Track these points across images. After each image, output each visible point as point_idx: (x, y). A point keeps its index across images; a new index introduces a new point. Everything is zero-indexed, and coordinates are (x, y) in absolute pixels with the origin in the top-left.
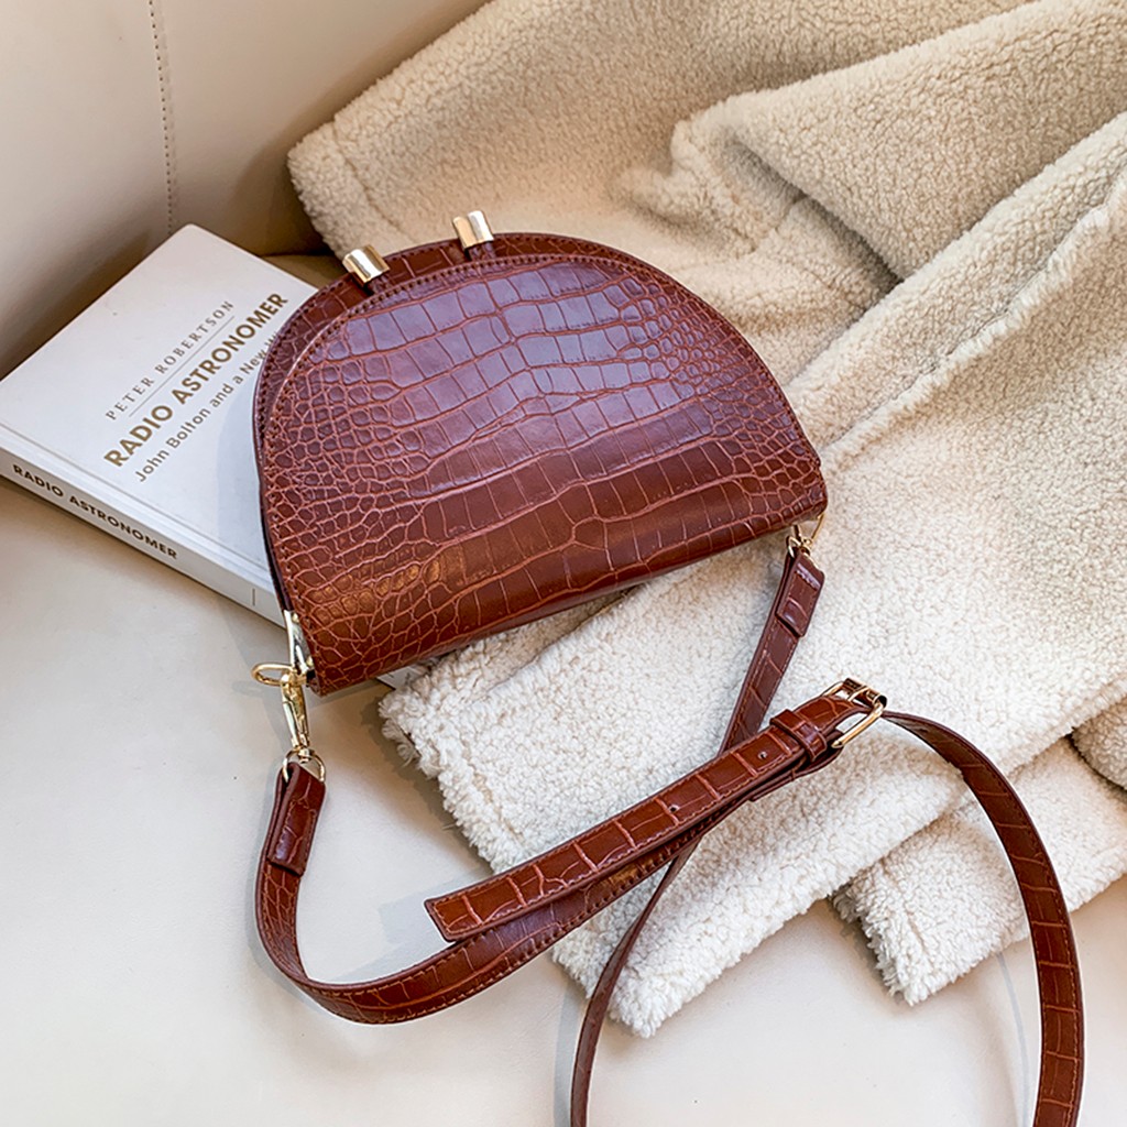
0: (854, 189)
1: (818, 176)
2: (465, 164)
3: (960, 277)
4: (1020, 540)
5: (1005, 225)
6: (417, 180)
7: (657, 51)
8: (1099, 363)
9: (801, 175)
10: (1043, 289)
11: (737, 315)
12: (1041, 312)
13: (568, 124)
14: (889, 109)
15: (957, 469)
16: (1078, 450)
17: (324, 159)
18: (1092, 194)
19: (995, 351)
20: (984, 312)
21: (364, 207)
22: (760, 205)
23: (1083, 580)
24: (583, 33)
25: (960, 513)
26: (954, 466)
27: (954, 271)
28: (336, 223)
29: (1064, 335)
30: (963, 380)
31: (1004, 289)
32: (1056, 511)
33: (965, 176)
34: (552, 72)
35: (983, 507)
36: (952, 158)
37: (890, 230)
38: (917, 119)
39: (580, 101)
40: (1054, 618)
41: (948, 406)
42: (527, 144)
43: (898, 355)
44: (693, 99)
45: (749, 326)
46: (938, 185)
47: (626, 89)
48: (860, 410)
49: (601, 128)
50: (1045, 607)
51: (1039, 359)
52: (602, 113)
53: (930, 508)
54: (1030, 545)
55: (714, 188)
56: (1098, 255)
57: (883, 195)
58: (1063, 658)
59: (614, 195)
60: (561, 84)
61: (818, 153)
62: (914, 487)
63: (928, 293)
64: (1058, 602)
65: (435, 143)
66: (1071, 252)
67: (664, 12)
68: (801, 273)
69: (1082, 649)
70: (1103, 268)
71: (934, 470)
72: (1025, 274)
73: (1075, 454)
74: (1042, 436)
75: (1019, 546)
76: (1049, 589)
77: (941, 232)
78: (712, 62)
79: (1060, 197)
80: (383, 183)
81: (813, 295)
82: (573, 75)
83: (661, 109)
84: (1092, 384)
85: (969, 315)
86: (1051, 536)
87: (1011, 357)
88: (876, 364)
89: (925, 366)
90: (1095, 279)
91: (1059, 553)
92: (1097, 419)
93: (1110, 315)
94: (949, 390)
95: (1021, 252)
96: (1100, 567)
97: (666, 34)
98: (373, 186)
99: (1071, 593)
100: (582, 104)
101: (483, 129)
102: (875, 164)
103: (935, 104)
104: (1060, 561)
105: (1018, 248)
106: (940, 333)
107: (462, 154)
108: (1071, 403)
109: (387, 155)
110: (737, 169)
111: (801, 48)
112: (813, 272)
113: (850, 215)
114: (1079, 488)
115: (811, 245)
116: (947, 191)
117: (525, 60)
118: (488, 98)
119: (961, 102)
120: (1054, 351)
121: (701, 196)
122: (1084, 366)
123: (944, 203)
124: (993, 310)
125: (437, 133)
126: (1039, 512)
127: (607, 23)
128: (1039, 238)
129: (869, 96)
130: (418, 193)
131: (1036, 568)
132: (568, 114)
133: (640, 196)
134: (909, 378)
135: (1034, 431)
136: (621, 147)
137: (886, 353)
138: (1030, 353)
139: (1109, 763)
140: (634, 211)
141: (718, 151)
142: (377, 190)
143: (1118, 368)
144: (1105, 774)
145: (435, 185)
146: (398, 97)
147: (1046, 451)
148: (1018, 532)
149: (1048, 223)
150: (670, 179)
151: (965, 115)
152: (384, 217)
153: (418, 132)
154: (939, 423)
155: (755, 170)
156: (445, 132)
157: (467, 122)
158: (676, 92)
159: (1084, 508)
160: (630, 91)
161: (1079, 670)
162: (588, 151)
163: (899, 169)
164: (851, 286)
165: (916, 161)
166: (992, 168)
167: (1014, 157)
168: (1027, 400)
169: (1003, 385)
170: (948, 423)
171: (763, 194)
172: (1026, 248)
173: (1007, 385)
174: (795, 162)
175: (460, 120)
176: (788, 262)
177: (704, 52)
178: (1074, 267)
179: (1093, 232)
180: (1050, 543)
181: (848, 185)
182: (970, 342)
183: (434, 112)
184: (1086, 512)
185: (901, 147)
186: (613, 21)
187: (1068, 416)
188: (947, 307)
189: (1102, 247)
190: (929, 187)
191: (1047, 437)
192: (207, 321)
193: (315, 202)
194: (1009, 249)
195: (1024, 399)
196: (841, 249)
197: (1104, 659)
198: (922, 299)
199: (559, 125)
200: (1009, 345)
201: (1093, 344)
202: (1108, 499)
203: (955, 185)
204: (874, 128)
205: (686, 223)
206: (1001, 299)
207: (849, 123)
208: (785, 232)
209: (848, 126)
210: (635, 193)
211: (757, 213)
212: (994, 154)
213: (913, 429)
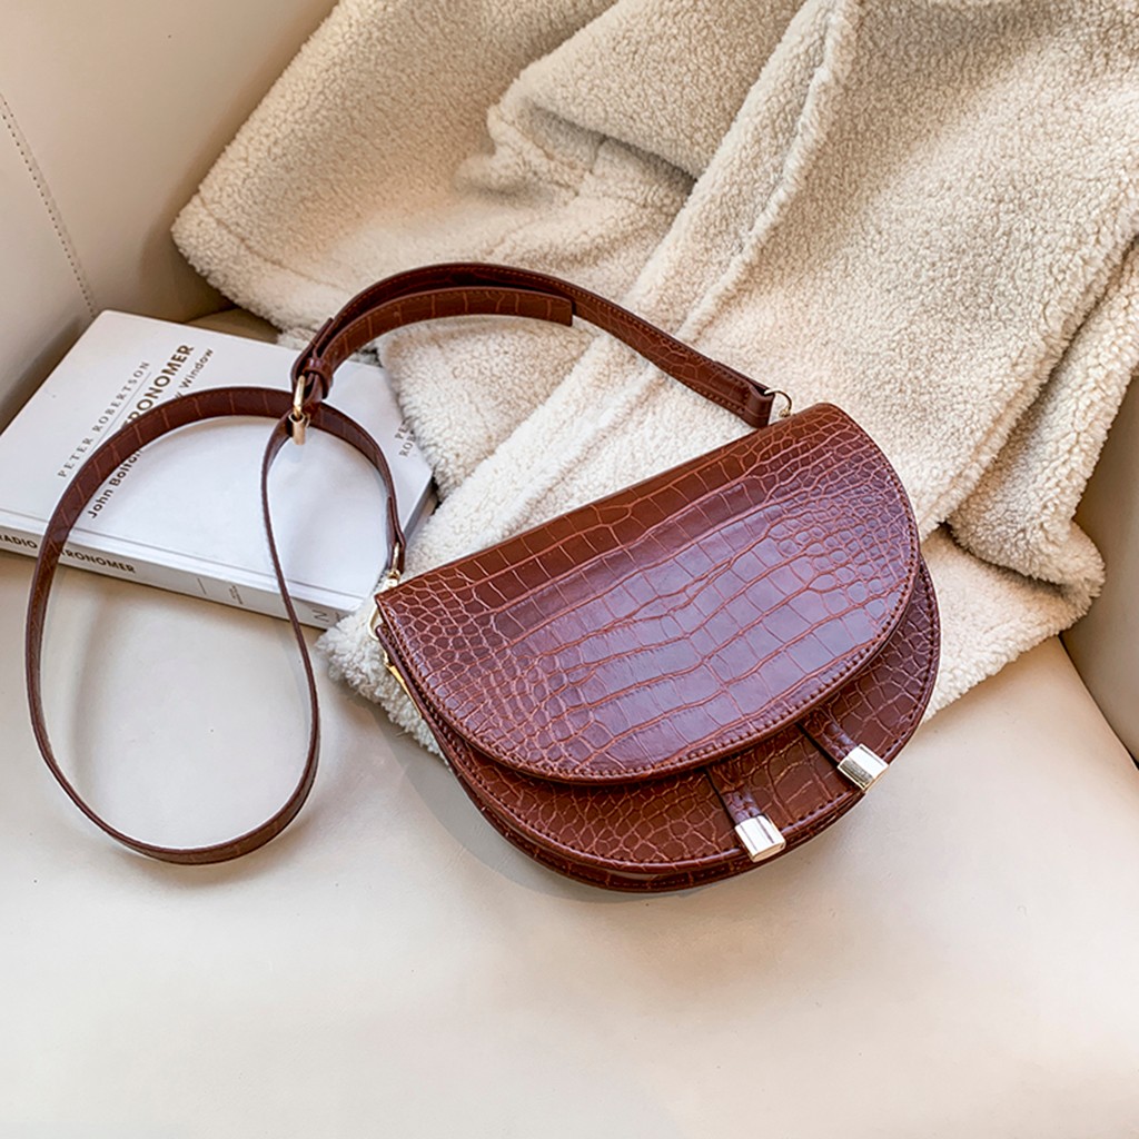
0: (635, 116)
1: (603, 115)
2: (322, 196)
3: (737, 162)
4: (853, 374)
5: (757, 106)
6: (286, 221)
7: (453, 53)
8: (875, 200)
9: (590, 119)
10: (802, 150)
11: (572, 255)
12: (811, 171)
13: (400, 137)
14: (639, 39)
15: (785, 329)
16: (880, 281)
17: (199, 225)
18: (814, 56)
19: (786, 217)
20: (765, 186)
21: (245, 256)
22: (572, 155)
23: (913, 392)
24: (381, 56)
25: (794, 365)
26: (781, 328)
27: (730, 160)
28: (226, 276)
29: (841, 185)
30: (770, 250)
31: (775, 161)
32: (874, 340)
33: (721, 76)
34: (368, 97)
35: (814, 356)
36: (704, 63)
37: (675, 141)
38: (665, 41)
39: (402, 115)
40: (897, 433)
41: (765, 278)
42: (371, 164)
43: (709, 246)
44: (499, 84)
45: (585, 260)
46: (701, 90)
47: (439, 93)
48: (690, 302)
49: (430, 133)
50: (888, 425)
51: (828, 212)
52: (426, 119)
53: (766, 369)
54: (862, 376)
55: (528, 152)
56: (839, 107)
57: (658, 114)
58: (912, 464)
59: (458, 185)
60: (380, 105)
61: (596, 96)
62: (749, 355)
63: (717, 185)
64: (898, 417)
65: (290, 186)
66: (812, 111)
67: (446, 19)
68: (617, 202)
69: (927, 452)
70: (849, 117)
71: (763, 335)
72: (788, 142)
73: (878, 285)
74: (849, 279)
75: (854, 380)
76: (888, 409)
77: (718, 130)
78: (501, 47)
79: (791, 68)
80: (255, 231)
81: (632, 218)
82: (388, 95)
83: (476, 102)
84: (875, 221)
85: (754, 193)
86: (877, 362)
87: (804, 218)
88: (693, 259)
89: (734, 248)
90: (847, 128)
91: (887, 375)
92: (887, 248)
93: (873, 156)
94: (760, 262)
95: (777, 124)
96: (923, 376)
97: (455, 36)
98: (248, 236)
99: (906, 406)
100: (406, 116)
101: (328, 162)
102: (644, 90)
103: (675, 23)
104: (889, 382)
105: (774, 122)
106: (737, 215)
107: (318, 188)
108: (863, 242)
109: (250, 207)
110: (546, 131)
111: (566, 13)
112: (626, 198)
113: (640, 139)
114: (888, 313)
115: (621, 175)
116: (710, 93)
117: (340, 94)
118: (320, 135)
119: (695, 15)
120: (838, 202)
121: (521, 163)
122: (865, 206)
123: (711, 105)
124: (772, 182)
125: (287, 177)
126: (862, 345)
127: (399, 42)
128: (787, 108)
129: (621, 33)
130: (290, 232)
131: (872, 394)
132: (397, 129)
133: (477, 180)
134: (724, 263)
135: (841, 276)
136: (453, 144)
137: (698, 248)
138: (819, 209)
139: (986, 549)
140: (477, 194)
141: (526, 121)
142: (252, 238)
143: (891, 199)
144: (989, 559)
145: (302, 221)
146: (245, 156)
147: (855, 291)
148: (849, 368)
149: (789, 93)
150: (494, 157)
151: (702, 25)
152: (266, 260)
153: (270, 180)
154: (762, 294)
155: (562, 127)
156: (294, 174)
157: (310, 160)
158: (482, 83)
159: (896, 330)
160: (443, 94)
161: (927, 471)
162: (426, 155)
163: (665, 88)
164: (662, 200)
165: (676, 76)
166: (741, 62)
167: (756, 47)
168: (829, 251)
169: (805, 245)
170: (769, 292)
171: (572, 145)
172: (780, 119)
173: (809, 244)
174: (581, 109)
175: (303, 160)
176: (604, 196)
177: (491, 41)
178: (820, 124)
179: (823, 88)
180: (876, 370)
181: (629, 114)
182: (762, 216)
183: (278, 160)
184: (899, 332)
185: (660, 68)
186: (403, 39)
187: (864, 254)
188: (735, 191)
189: (839, 98)
190: (692, 94)
191: (853, 278)
192: (130, 382)
193: (201, 263)
194: (767, 126)
195: (826, 251)
196: (648, 172)
197: (947, 455)
198: (714, 191)
199: (393, 140)
200: (798, 208)
201: (866, 185)
202: (914, 315)
203: (715, 87)
204: (634, 59)
205: (519, 190)
206: (775, 170)
207: (612, 61)
208: (598, 171)
209: (612, 64)
210: (473, 178)
211: (571, 163)
212: (739, 49)
213: (740, 305)
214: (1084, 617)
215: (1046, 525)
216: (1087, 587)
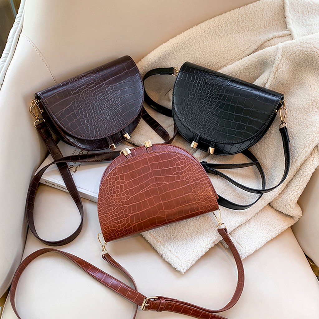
139: (277, 207)
214: (297, 222)
215: (291, 205)
216: (298, 217)
